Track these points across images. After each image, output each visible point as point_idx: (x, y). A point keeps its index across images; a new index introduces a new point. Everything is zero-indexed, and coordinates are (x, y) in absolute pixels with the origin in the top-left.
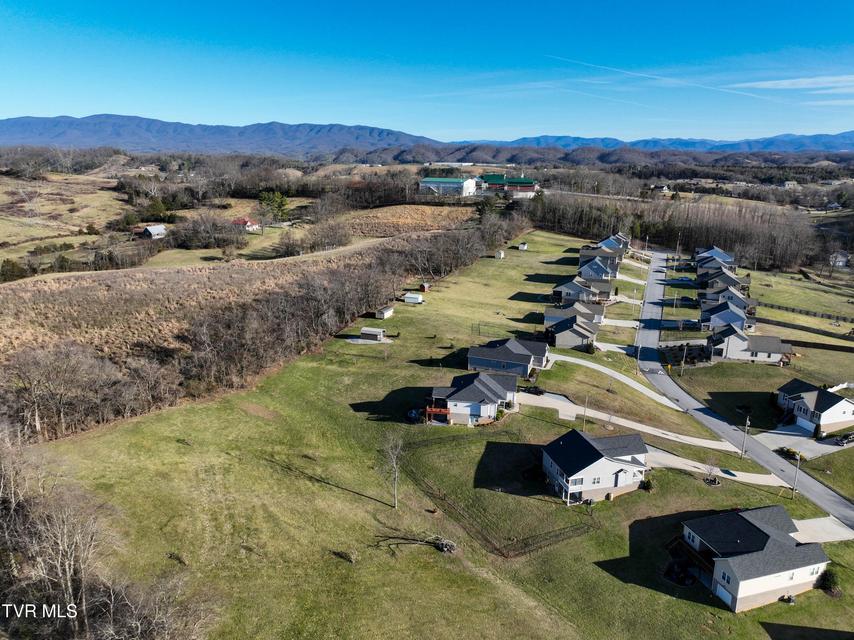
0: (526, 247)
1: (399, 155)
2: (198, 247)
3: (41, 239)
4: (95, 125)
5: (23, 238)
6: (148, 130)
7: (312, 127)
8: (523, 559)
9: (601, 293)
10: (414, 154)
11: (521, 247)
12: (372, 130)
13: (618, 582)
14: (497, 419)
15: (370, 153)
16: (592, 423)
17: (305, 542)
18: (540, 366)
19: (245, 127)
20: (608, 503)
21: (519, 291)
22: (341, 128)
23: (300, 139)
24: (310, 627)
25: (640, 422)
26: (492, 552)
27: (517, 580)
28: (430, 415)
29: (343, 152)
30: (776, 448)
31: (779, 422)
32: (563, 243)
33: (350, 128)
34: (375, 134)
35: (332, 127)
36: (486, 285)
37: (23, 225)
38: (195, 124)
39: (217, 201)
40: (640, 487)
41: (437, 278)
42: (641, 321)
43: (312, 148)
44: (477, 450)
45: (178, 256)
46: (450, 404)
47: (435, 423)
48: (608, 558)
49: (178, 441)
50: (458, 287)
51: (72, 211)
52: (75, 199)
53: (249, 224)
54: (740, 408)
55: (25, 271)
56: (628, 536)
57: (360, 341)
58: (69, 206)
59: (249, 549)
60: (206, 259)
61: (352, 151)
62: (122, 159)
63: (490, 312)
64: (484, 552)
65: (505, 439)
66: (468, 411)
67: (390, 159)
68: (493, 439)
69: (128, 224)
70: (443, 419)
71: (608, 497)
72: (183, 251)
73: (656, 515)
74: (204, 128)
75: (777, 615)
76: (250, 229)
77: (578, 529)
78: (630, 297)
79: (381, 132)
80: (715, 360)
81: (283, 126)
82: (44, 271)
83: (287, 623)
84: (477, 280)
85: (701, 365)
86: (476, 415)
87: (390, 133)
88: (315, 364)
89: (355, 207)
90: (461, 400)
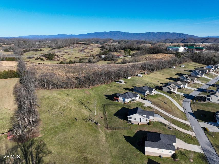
0: (184, 66)
1: (183, 41)
2: (107, 60)
3: (83, 57)
4: (111, 33)
5: (80, 56)
6: (121, 34)
7: (160, 33)
8: (111, 131)
9: (191, 80)
10: (187, 40)
11: (182, 66)
12: (178, 34)
13: (125, 141)
14: (128, 103)
15: (174, 40)
16: (151, 108)
17: (72, 115)
18: (151, 94)
19: (144, 34)
20: (138, 125)
21: (171, 77)
22: (169, 33)
23: (157, 36)
24: (60, 127)
25: (165, 111)
26: (106, 128)
27: (106, 134)
28: (115, 99)
29: (166, 40)
30: (203, 127)
31: (212, 121)
32: (197, 66)
33: (171, 33)
34: (178, 35)
35: (166, 33)
36: (163, 75)
37: (81, 54)
38: (132, 33)
39: (119, 51)
40: (147, 124)
41: (152, 72)
42: (198, 89)
43: (160, 39)
44: (119, 108)
45: (103, 62)
46: (119, 97)
47: (116, 101)
48: (128, 136)
49: (67, 94)
50: (155, 74)
51: (92, 52)
52: (93, 49)
53: (120, 56)
54: (203, 115)
55: (73, 62)
56: (136, 133)
57: (118, 83)
58: (91, 51)
59: (61, 113)
60: (108, 63)
61: (169, 40)
62: (112, 41)
63: (157, 81)
64: (105, 127)
65: (127, 107)
66: (123, 100)
67: (180, 42)
68: (125, 107)
69: (100, 55)
70: (118, 100)
71: (138, 124)
72: (105, 61)
73: (147, 131)
74: (134, 34)
75: (155, 159)
76: (120, 57)
77: (126, 128)
78: (202, 82)
79: (180, 34)
80: (207, 102)
81: (153, 33)
82: (77, 63)
83: (57, 126)
84: (162, 73)
85: (202, 102)
86: (124, 101)
87: (183, 34)
88: (106, 86)
89: (149, 53)
90: (121, 97)
